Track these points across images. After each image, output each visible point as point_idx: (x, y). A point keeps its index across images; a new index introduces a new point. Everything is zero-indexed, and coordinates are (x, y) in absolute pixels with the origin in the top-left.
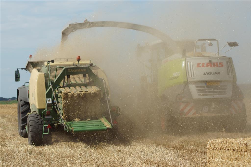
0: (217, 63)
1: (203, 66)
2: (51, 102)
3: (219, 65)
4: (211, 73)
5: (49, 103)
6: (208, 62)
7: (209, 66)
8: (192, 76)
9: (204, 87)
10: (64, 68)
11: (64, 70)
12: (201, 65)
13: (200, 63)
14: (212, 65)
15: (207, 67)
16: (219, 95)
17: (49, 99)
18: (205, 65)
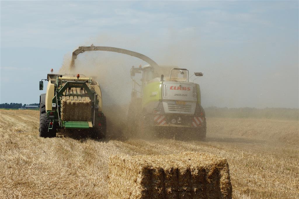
0: (186, 88)
1: (175, 88)
2: (55, 106)
3: (187, 89)
4: (180, 95)
5: (54, 106)
6: (179, 86)
7: (179, 89)
8: (165, 96)
9: (174, 104)
10: (67, 82)
11: (67, 84)
12: (173, 88)
13: (173, 87)
14: (182, 89)
15: (178, 90)
16: (185, 111)
17: (54, 104)
18: (176, 88)
